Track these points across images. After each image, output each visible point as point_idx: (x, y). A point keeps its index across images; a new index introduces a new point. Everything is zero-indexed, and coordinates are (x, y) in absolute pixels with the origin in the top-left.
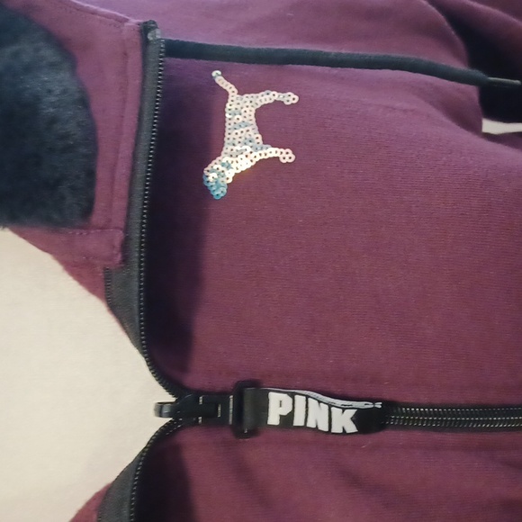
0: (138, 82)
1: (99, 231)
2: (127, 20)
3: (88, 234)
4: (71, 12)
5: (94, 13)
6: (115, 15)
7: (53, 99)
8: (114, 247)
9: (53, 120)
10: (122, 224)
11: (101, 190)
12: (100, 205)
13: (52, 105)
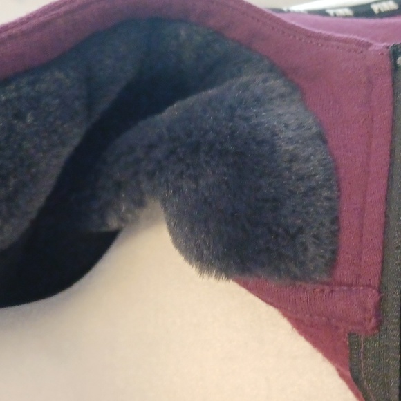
0: (388, 113)
1: (345, 288)
2: (370, 45)
3: (332, 291)
4: (300, 39)
5: (328, 38)
6: (356, 40)
7: (290, 134)
8: (366, 310)
9: (293, 159)
10: (374, 282)
11: (347, 239)
12: (345, 256)
13: (290, 141)
